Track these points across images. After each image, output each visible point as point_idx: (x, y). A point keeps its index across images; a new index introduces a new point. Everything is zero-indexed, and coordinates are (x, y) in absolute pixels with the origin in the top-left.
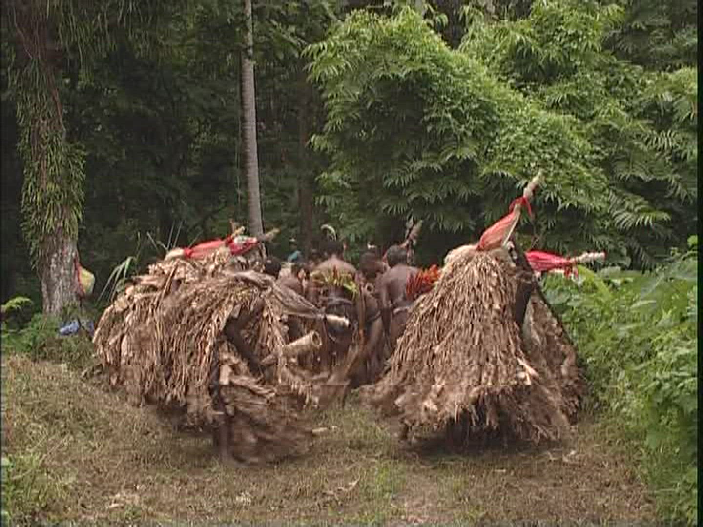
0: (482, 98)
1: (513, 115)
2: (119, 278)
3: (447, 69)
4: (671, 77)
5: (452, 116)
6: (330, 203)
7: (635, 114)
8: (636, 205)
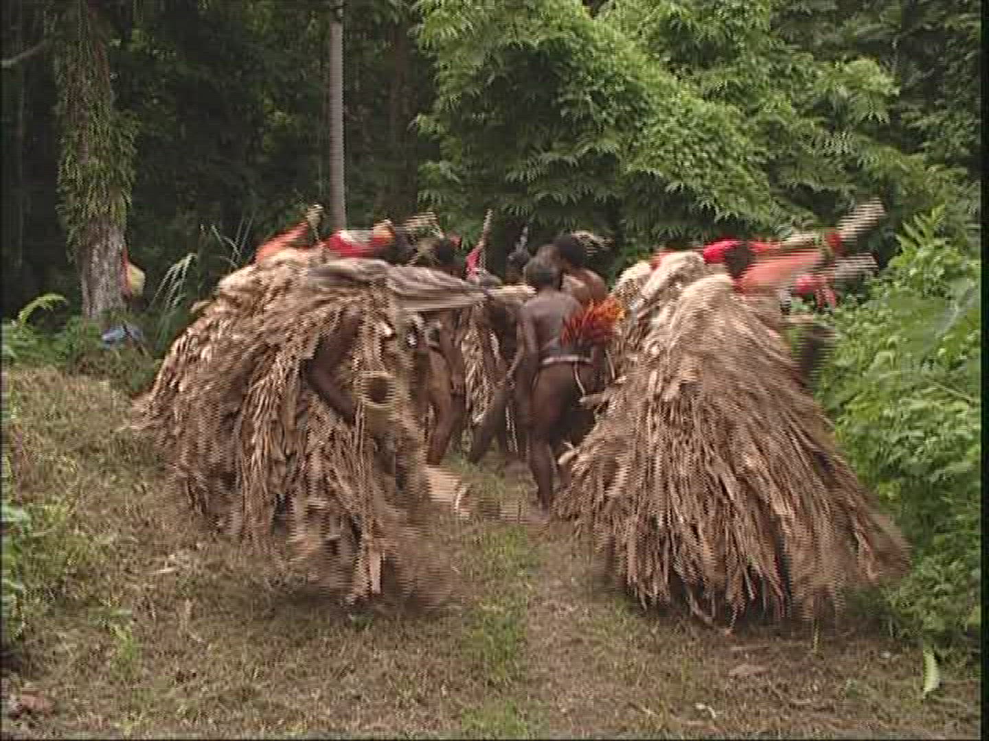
0: (629, 78)
1: (664, 103)
2: (177, 280)
3: (588, 39)
4: (847, 69)
5: (593, 99)
6: (436, 201)
7: (803, 111)
8: (804, 219)
